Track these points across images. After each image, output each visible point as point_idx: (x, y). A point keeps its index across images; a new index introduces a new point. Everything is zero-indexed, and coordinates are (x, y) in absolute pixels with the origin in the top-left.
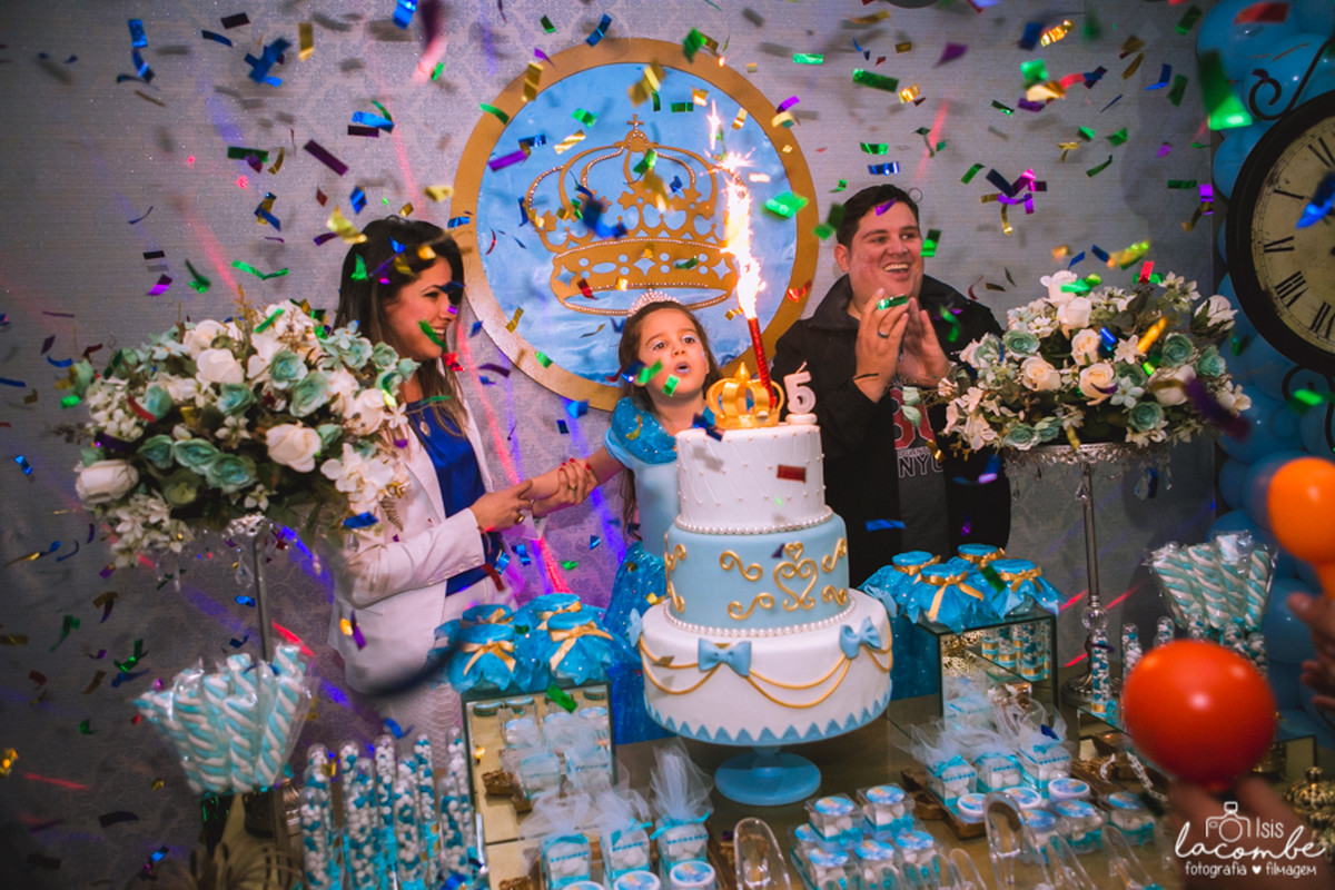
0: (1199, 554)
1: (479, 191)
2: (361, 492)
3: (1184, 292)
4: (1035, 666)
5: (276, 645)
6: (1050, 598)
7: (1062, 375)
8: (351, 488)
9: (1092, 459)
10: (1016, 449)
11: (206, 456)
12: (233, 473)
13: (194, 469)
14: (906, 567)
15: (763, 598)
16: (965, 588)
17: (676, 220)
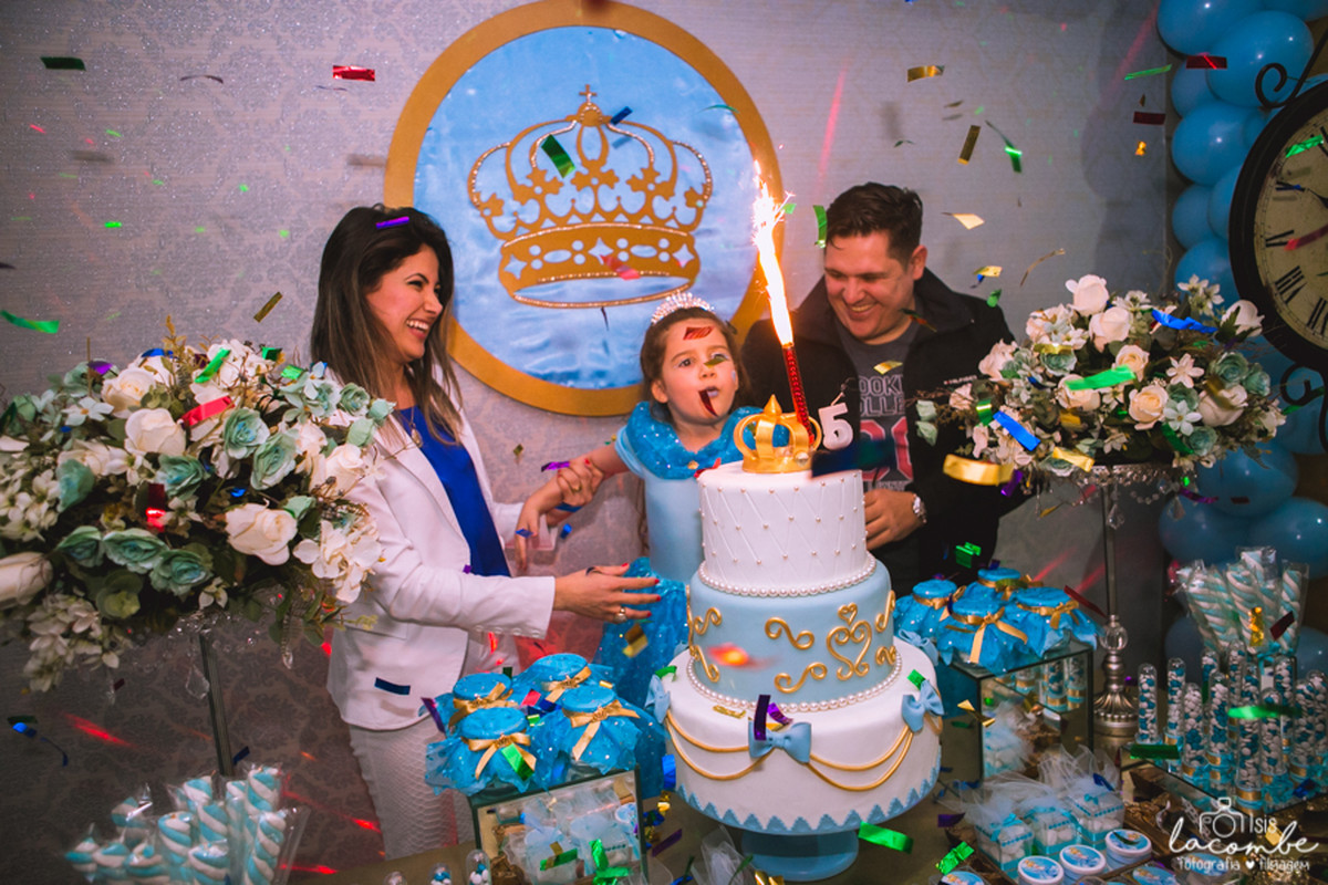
0: (1238, 580)
1: (416, 172)
2: (344, 577)
3: (1208, 296)
4: (1061, 696)
5: (249, 770)
6: (1086, 631)
7: (1101, 395)
8: (333, 573)
9: (1127, 480)
10: (1051, 473)
11: (147, 551)
12: (186, 571)
13: (132, 568)
14: (931, 600)
15: (815, 668)
16: (1002, 626)
17: (634, 202)
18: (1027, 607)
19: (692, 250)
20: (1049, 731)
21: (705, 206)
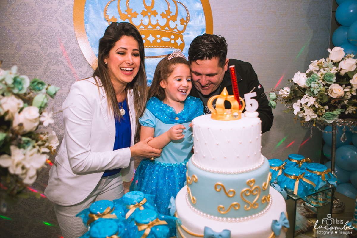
1: (85, 7)
6: (333, 180)
7: (346, 92)
10: (326, 121)
14: (274, 167)
16: (305, 180)
17: (163, 22)
18: (312, 171)
19: (182, 40)
20: (310, 212)
21: (187, 25)
